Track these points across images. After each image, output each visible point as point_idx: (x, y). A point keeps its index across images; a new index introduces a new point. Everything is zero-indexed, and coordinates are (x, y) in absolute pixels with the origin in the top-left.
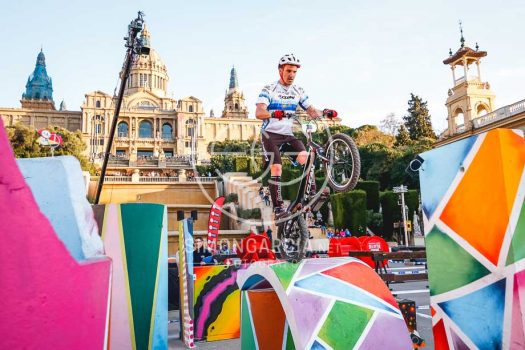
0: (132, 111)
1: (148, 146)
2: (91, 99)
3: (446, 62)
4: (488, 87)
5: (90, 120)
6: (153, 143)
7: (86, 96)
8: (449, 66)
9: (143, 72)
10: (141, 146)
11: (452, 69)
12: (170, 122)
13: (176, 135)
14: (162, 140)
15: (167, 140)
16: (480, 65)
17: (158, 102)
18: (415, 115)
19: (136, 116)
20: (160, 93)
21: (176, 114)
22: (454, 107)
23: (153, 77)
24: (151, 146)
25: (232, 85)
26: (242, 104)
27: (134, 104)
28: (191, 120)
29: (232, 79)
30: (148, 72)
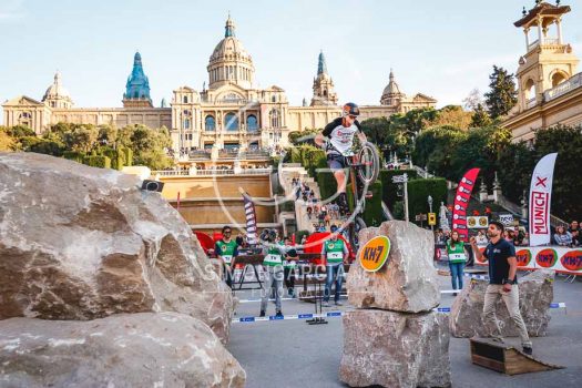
0: (217, 104)
1: (233, 139)
2: (178, 95)
3: (518, 24)
4: (569, 49)
5: (178, 115)
6: (238, 135)
7: (175, 92)
8: (522, 28)
9: (229, 65)
10: (227, 139)
11: (526, 32)
12: (254, 114)
13: (261, 126)
14: (246, 132)
15: (252, 132)
16: (560, 24)
17: (244, 93)
18: (498, 91)
19: (221, 109)
20: (245, 85)
21: (259, 105)
22: (525, 77)
23: (238, 69)
24: (236, 139)
25: (320, 71)
26: (330, 91)
27: (220, 97)
28: (274, 111)
29: (320, 64)
30: (233, 64)
